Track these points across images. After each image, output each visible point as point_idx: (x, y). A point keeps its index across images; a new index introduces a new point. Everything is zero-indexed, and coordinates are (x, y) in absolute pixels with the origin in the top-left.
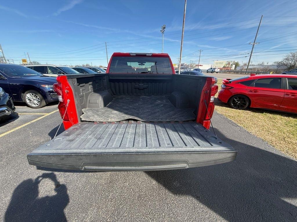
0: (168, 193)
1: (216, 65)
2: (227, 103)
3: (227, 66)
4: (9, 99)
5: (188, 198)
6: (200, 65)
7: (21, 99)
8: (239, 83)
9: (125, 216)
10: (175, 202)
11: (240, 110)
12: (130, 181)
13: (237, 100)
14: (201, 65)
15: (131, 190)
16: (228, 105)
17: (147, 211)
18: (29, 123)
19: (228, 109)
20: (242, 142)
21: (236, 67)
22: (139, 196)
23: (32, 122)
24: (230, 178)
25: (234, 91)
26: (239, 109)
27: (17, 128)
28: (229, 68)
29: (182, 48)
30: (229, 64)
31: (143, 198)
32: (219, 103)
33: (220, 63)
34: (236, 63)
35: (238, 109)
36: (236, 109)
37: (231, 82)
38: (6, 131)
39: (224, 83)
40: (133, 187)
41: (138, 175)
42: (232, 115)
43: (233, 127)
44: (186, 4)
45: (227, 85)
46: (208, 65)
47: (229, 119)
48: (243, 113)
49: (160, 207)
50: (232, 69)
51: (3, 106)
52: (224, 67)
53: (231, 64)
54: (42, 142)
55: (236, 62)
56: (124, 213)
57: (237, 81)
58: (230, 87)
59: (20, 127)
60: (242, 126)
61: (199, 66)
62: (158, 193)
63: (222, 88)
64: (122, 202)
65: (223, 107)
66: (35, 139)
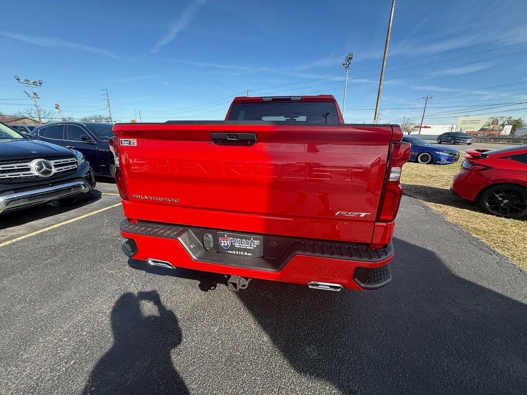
0: (287, 365)
1: (463, 126)
2: (472, 200)
3: (491, 127)
4: (90, 169)
5: (327, 388)
6: (425, 127)
7: (110, 173)
8: (507, 157)
9: (193, 389)
10: (297, 389)
11: (507, 220)
12: (222, 325)
13: (500, 197)
14: (428, 126)
15: (220, 342)
16: (476, 205)
17: (234, 390)
18: (110, 207)
19: (477, 214)
20: (500, 291)
21: (513, 129)
22: (230, 359)
23: (114, 206)
24: (446, 368)
25: (492, 175)
26: (505, 217)
27: (93, 213)
28: (494, 133)
29: (381, 92)
30: (495, 122)
31: (235, 364)
32: (456, 201)
33: (472, 122)
34: (516, 121)
35: (501, 216)
36: (497, 216)
37: (486, 155)
38: (79, 216)
39: (467, 158)
40: (224, 337)
41: (241, 317)
42: (485, 228)
43: (481, 253)
44: (393, 8)
45: (476, 161)
46: (443, 126)
47: (475, 236)
48: (515, 226)
49: (262, 391)
50: (503, 133)
51: (79, 178)
52: (482, 130)
53: (501, 122)
54: (115, 237)
55: (516, 119)
56: (192, 382)
57: (502, 154)
58: (483, 167)
59: (96, 212)
60: (506, 254)
61: (421, 127)
62: (267, 361)
63: (464, 168)
64: (195, 360)
65: (464, 210)
66: (108, 232)
